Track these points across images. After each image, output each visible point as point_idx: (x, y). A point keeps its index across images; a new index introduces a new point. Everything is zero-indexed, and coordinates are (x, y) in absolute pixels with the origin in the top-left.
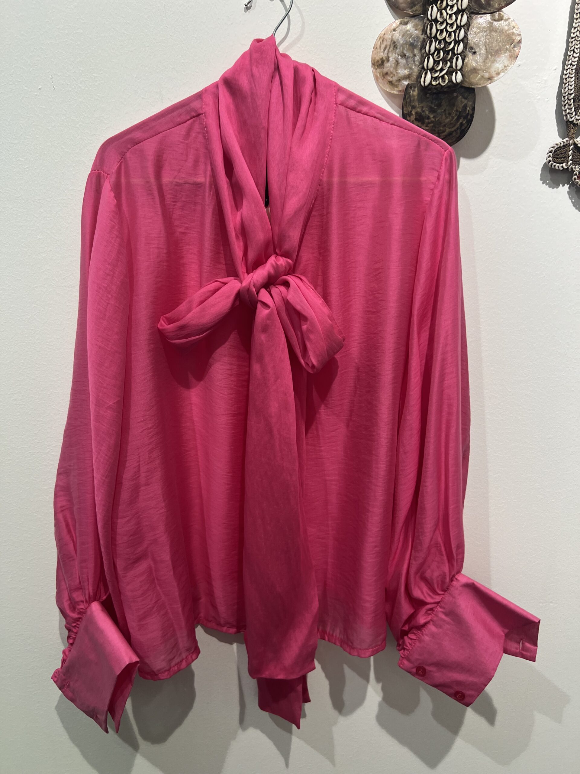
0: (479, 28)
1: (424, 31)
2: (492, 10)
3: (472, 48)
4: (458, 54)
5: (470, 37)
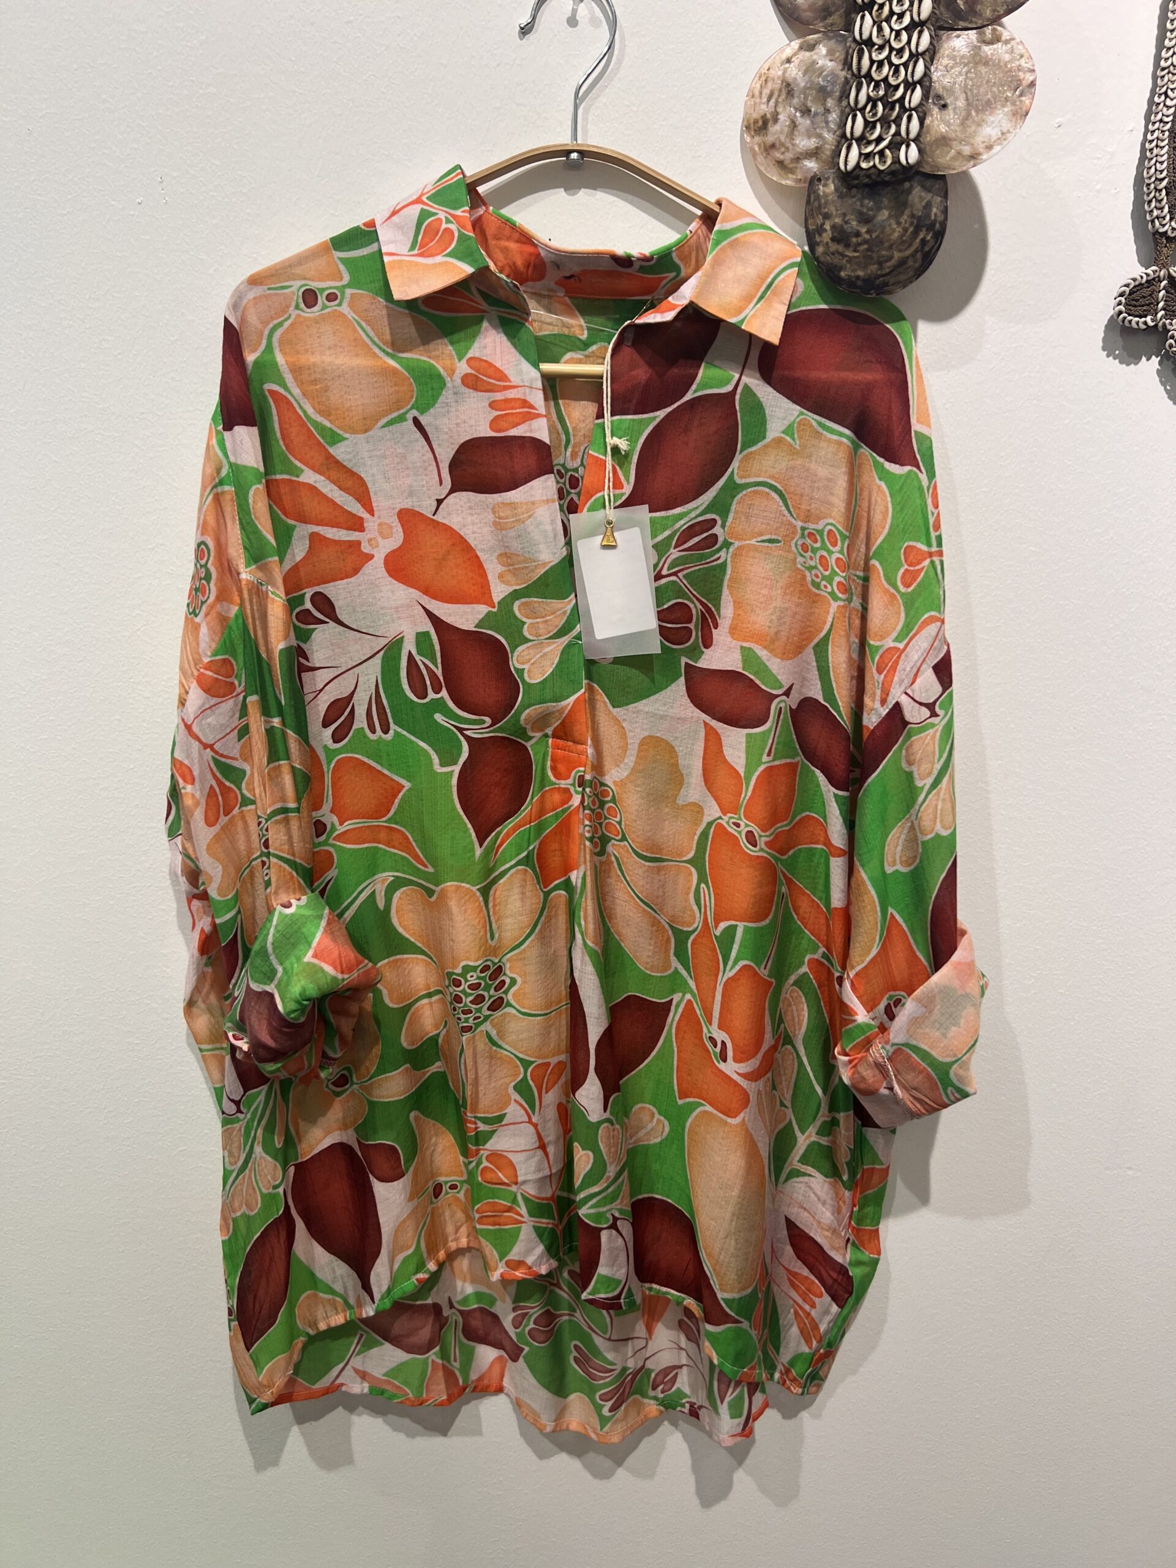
0: (953, 58)
1: (847, 64)
2: (980, 23)
3: (939, 97)
4: (911, 109)
5: (935, 76)
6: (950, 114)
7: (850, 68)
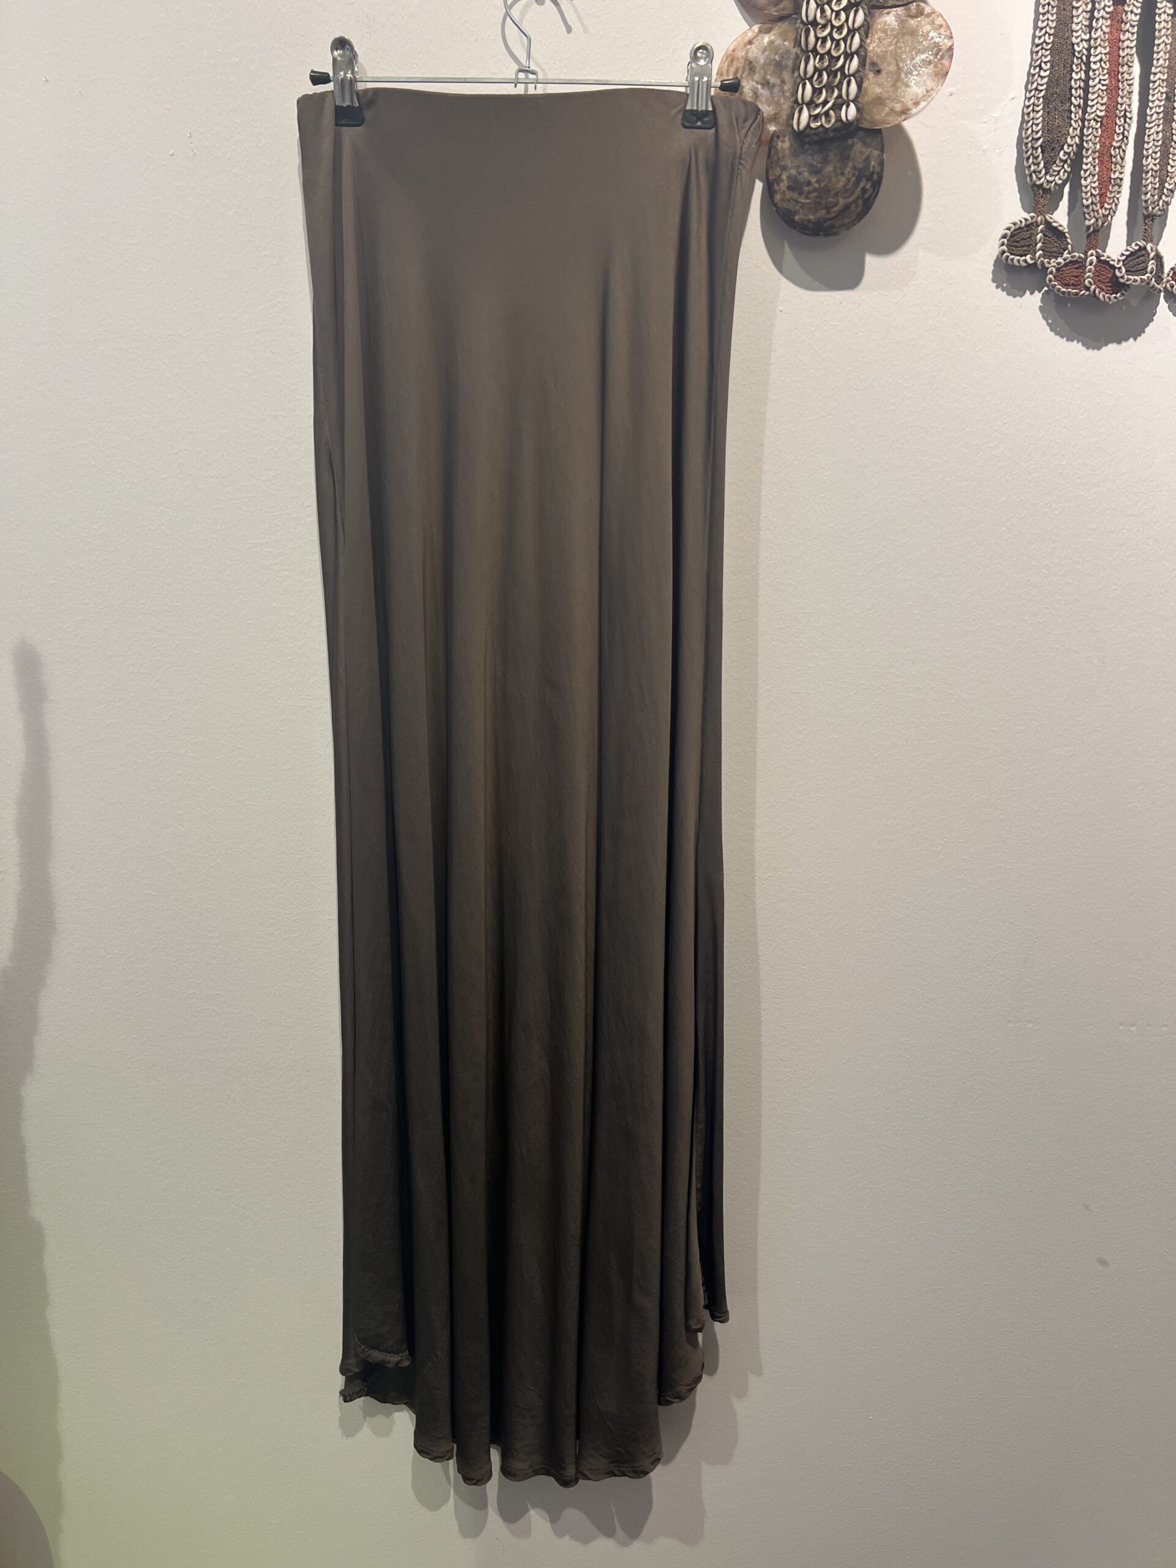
0: (885, 31)
1: (797, 43)
3: (874, 64)
4: (850, 76)
5: (870, 47)
6: (882, 78)
7: (800, 45)
